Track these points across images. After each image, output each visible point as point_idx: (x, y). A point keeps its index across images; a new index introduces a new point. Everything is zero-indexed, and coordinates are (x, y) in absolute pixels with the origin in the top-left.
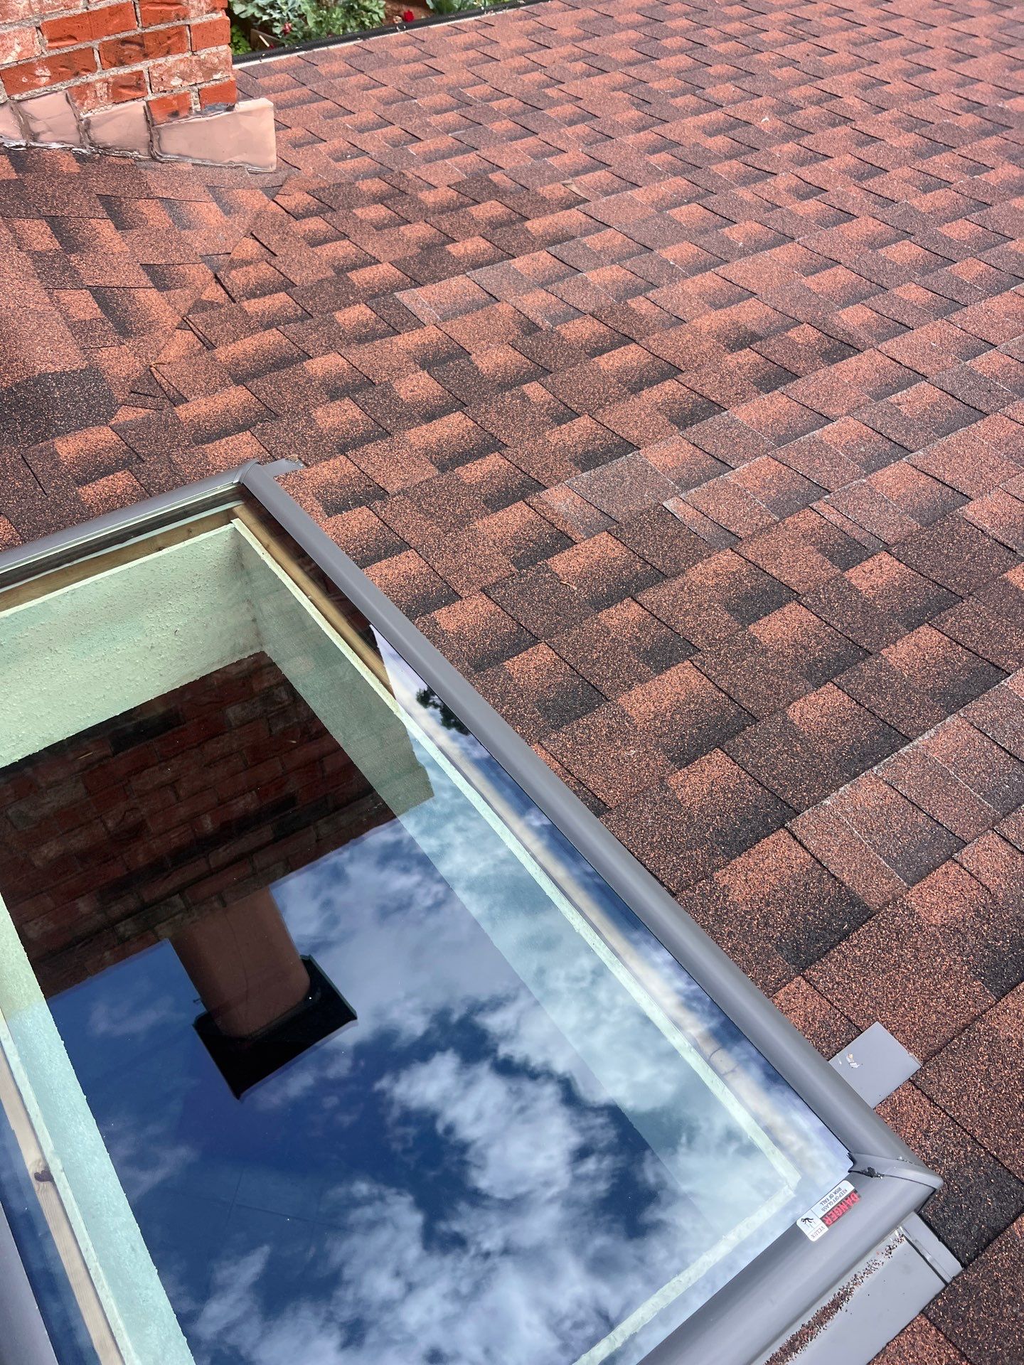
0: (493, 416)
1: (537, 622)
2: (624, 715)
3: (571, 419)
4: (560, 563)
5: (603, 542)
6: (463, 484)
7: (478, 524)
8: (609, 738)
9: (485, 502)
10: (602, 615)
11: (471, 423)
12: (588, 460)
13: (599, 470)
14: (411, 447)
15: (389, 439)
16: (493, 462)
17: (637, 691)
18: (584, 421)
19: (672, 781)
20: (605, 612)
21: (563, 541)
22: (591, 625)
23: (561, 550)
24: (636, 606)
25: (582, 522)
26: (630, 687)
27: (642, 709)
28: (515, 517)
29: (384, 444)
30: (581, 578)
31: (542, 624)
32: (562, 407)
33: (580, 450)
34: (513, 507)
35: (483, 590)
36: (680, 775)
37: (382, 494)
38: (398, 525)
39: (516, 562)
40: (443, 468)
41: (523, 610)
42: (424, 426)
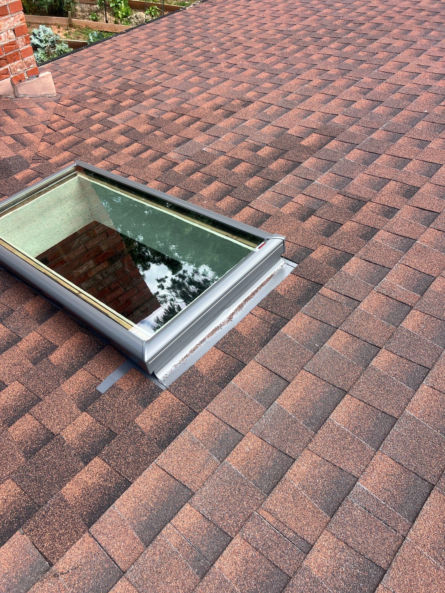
0: (147, 141)
1: (172, 183)
2: (201, 195)
3: (170, 137)
4: (176, 169)
5: (187, 161)
6: (142, 158)
7: (150, 166)
8: (199, 201)
9: (150, 161)
10: (191, 177)
11: (140, 145)
12: (178, 145)
13: (182, 146)
14: (124, 154)
15: (117, 153)
16: (150, 152)
17: (204, 190)
18: (175, 136)
19: (217, 205)
20: (191, 176)
21: (175, 164)
22: (188, 179)
23: (176, 166)
24: (200, 173)
25: (180, 159)
26: (202, 190)
27: (206, 193)
28: (160, 162)
29: (116, 155)
30: (183, 171)
31: (174, 183)
32: (167, 135)
33: (175, 143)
34: (159, 160)
35: (155, 179)
36: (219, 203)
37: (119, 166)
38: (126, 172)
39: (163, 172)
40: (135, 156)
41: (168, 181)
42: (126, 148)
